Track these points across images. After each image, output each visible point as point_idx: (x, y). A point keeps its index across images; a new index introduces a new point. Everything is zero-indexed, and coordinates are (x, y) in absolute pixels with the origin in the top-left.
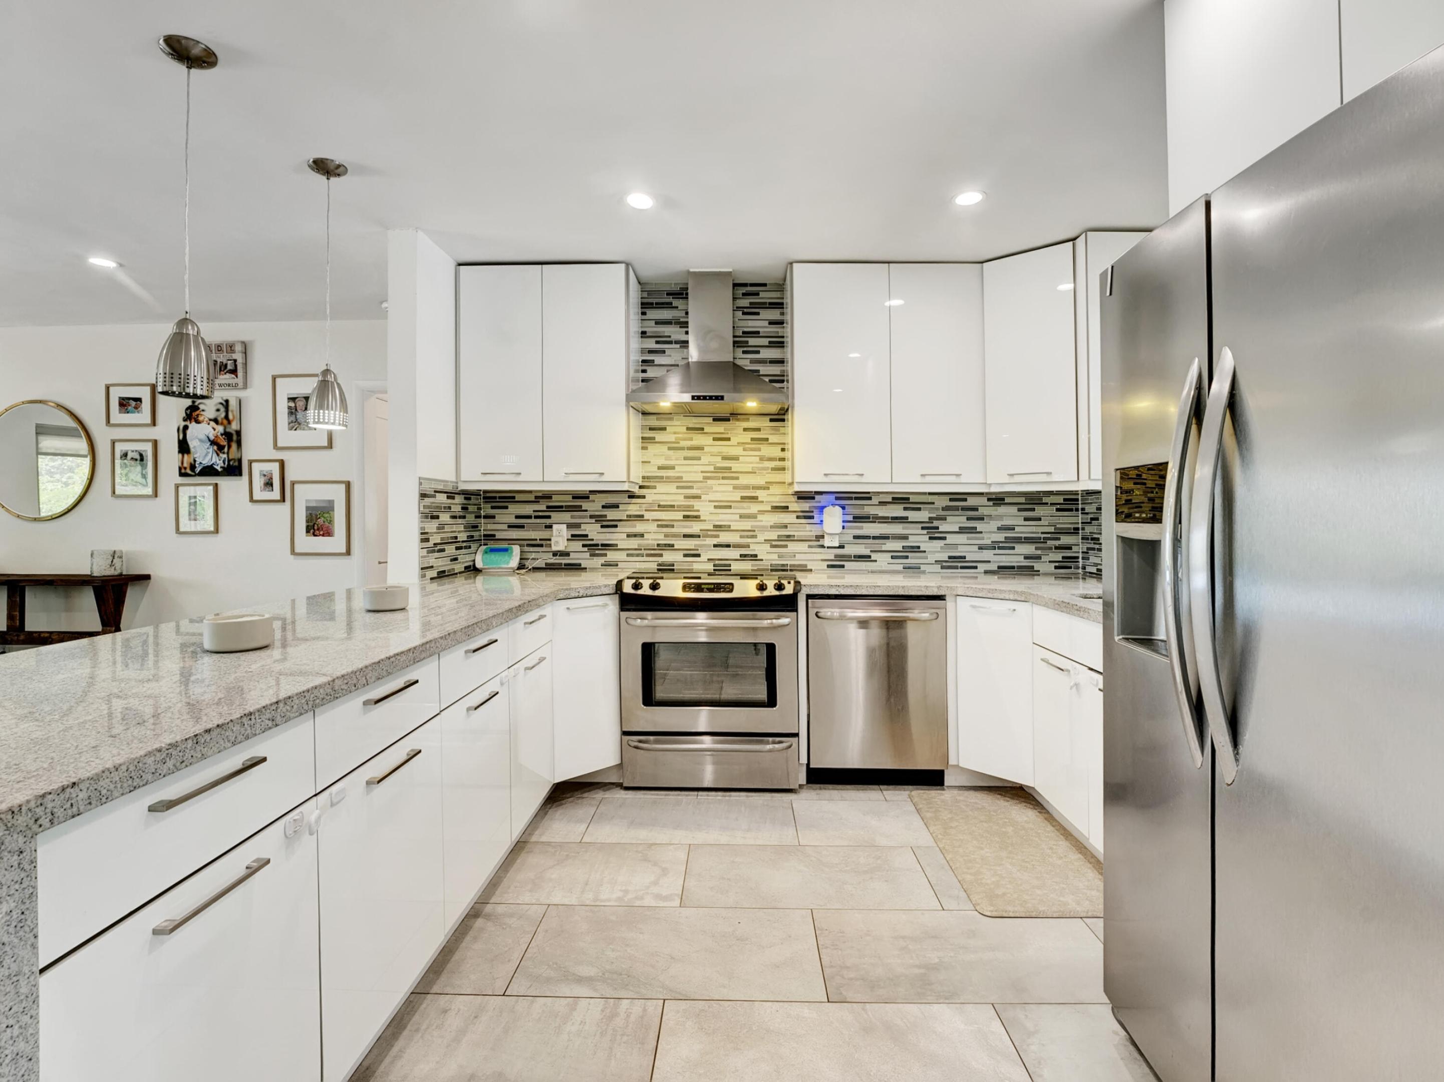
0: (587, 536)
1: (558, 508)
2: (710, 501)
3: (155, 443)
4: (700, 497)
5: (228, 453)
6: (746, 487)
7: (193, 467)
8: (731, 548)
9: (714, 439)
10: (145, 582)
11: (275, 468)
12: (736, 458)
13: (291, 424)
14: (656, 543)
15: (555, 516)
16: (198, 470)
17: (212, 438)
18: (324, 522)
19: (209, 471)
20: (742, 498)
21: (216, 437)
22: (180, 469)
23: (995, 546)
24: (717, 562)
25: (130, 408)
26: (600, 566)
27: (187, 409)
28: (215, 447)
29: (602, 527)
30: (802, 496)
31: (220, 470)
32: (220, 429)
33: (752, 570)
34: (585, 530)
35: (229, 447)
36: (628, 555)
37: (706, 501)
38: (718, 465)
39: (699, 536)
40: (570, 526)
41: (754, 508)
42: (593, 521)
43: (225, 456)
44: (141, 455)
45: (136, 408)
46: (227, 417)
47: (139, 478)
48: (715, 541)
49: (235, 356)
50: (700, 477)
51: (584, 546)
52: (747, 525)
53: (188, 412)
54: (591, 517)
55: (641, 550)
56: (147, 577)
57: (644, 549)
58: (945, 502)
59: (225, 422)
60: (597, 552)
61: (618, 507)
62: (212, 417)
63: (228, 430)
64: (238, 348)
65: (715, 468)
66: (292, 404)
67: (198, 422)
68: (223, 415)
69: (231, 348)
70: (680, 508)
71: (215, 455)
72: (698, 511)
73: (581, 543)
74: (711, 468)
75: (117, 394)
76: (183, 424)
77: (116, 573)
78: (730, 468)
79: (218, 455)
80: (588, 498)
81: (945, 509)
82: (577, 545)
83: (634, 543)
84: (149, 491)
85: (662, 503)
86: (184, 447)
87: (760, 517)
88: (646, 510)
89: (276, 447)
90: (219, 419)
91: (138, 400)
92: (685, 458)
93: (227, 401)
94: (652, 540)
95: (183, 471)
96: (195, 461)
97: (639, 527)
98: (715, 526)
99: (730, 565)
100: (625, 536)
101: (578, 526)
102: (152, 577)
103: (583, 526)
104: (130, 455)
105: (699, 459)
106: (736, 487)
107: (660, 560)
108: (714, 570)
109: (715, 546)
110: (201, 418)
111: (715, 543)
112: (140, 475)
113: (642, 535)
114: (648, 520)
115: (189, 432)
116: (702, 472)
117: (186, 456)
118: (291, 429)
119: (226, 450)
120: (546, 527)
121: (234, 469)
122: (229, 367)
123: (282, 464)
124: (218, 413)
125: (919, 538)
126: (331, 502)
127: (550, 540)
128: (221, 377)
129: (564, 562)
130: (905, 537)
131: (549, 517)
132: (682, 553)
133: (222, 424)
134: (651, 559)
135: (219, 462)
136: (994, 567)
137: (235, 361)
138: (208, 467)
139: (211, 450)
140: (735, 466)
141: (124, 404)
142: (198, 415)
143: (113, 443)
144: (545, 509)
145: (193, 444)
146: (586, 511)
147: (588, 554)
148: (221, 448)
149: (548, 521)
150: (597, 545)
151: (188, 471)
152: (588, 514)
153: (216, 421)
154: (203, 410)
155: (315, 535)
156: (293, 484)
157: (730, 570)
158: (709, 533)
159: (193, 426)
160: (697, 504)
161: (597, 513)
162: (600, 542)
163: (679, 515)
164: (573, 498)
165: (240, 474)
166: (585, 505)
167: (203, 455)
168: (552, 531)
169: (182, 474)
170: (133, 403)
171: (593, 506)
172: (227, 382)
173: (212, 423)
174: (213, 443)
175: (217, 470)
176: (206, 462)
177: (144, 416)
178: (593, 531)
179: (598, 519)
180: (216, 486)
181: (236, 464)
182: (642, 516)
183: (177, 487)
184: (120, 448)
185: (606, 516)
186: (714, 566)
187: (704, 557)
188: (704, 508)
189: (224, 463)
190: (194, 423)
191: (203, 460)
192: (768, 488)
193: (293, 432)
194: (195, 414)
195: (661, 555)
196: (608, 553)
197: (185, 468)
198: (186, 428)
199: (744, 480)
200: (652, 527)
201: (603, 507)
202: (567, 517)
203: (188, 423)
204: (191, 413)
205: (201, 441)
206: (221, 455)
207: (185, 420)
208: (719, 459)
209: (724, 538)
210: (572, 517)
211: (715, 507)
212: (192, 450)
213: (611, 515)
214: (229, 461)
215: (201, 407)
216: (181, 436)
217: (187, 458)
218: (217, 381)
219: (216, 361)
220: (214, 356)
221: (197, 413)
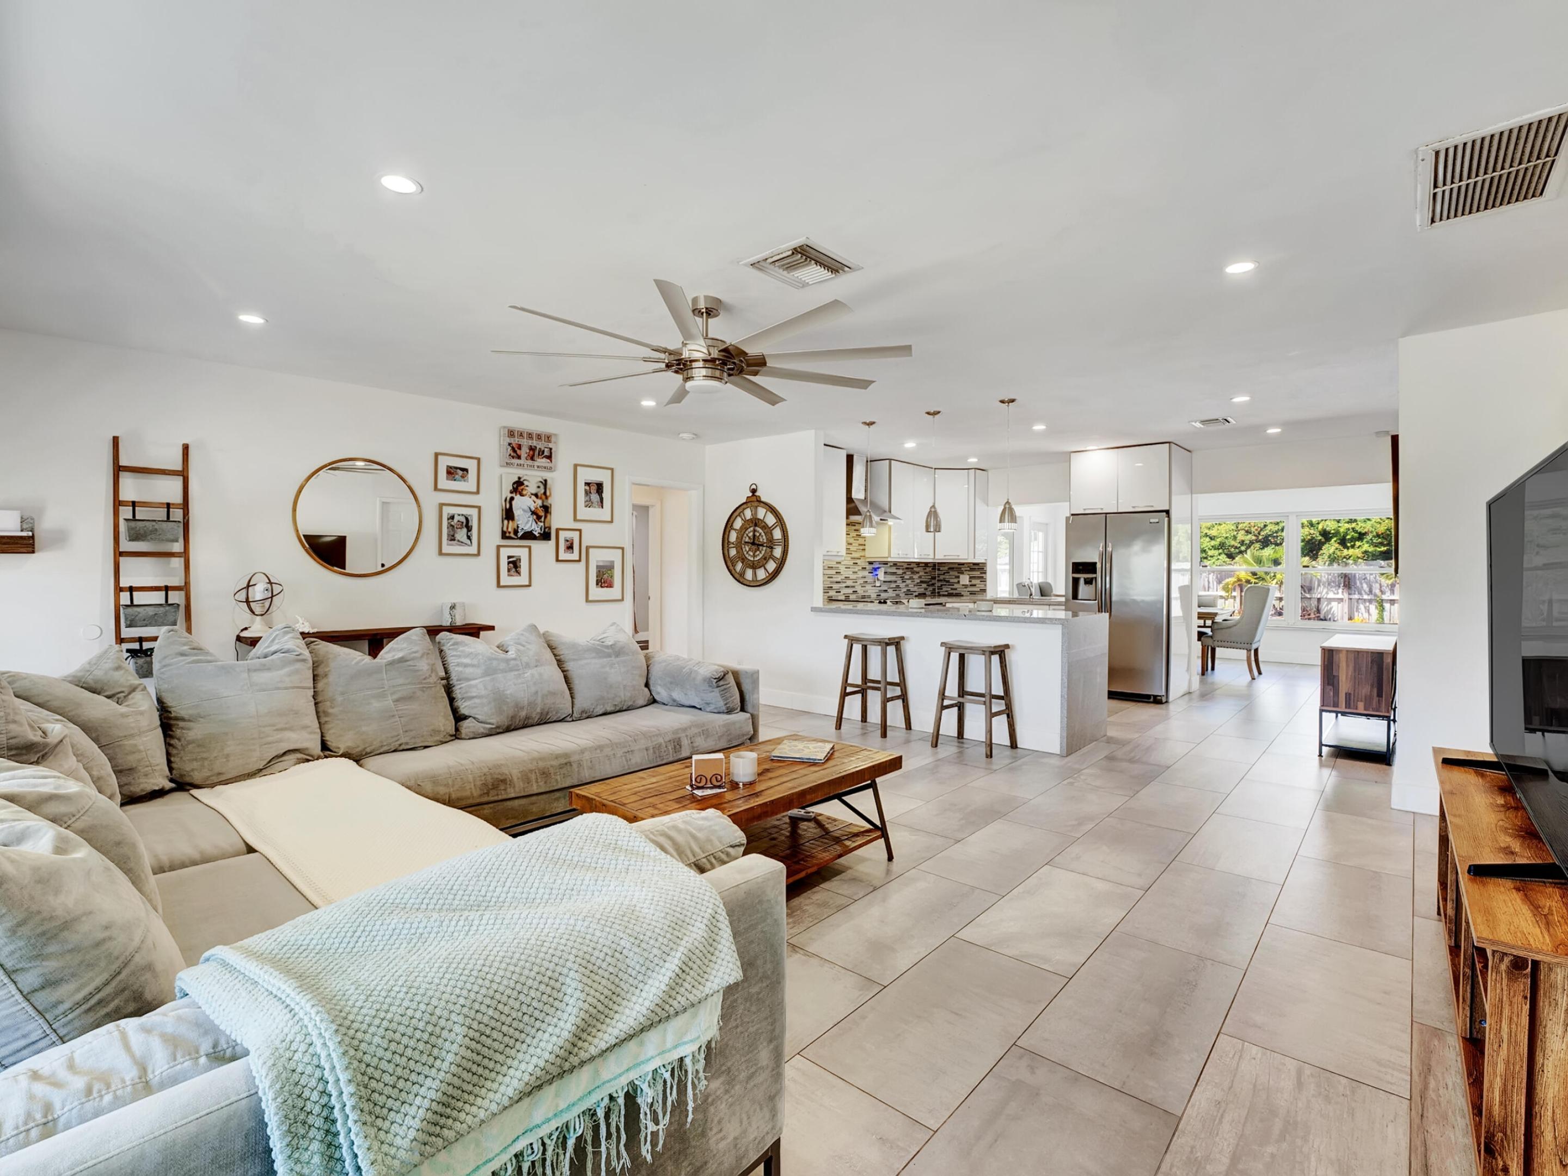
3: (478, 509)
5: (544, 522)
7: (516, 532)
11: (575, 535)
13: (586, 503)
16: (520, 534)
17: (533, 509)
18: (609, 577)
19: (529, 536)
21: (537, 508)
22: (505, 533)
23: (918, 584)
25: (457, 476)
27: (514, 483)
28: (535, 517)
30: (871, 563)
31: (537, 535)
32: (539, 502)
35: (545, 517)
43: (542, 524)
44: (467, 519)
45: (463, 477)
46: (545, 493)
47: (464, 539)
48: (844, 585)
49: (550, 445)
53: (515, 486)
58: (906, 566)
59: (544, 497)
62: (534, 492)
63: (545, 504)
66: (587, 488)
67: (522, 495)
68: (543, 491)
71: (534, 523)
75: (444, 462)
76: (510, 495)
79: (537, 523)
81: (907, 568)
84: (473, 550)
86: (509, 514)
89: (575, 520)
90: (539, 495)
91: (465, 470)
93: (546, 481)
95: (507, 534)
96: (518, 527)
102: (494, 627)
104: (456, 518)
110: (524, 492)
112: (465, 536)
115: (514, 503)
117: (510, 522)
118: (586, 506)
119: (543, 519)
121: (546, 536)
122: (546, 454)
124: (538, 490)
125: (899, 582)
126: (613, 562)
128: (539, 460)
130: (896, 582)
133: (541, 498)
135: (537, 529)
136: (917, 594)
137: (550, 449)
138: (528, 532)
139: (531, 519)
141: (451, 472)
142: (522, 490)
143: (441, 505)
145: (517, 512)
148: (539, 517)
151: (512, 535)
153: (536, 495)
154: (527, 486)
155: (603, 587)
156: (588, 548)
159: (517, 498)
165: (549, 539)
167: (525, 522)
169: (504, 536)
170: (460, 473)
172: (544, 465)
173: (533, 497)
174: (533, 513)
175: (533, 535)
176: (527, 528)
177: (470, 484)
180: (530, 548)
181: (548, 531)
183: (498, 547)
184: (447, 511)
189: (541, 529)
190: (518, 496)
191: (524, 526)
193: (587, 508)
194: (520, 488)
197: (510, 533)
198: (512, 499)
203: (513, 495)
204: (517, 487)
205: (524, 510)
206: (539, 523)
207: (511, 492)
212: (516, 518)
214: (545, 528)
215: (526, 483)
216: (508, 506)
217: (511, 526)
218: (536, 464)
219: (536, 447)
220: (534, 443)
221: (522, 487)
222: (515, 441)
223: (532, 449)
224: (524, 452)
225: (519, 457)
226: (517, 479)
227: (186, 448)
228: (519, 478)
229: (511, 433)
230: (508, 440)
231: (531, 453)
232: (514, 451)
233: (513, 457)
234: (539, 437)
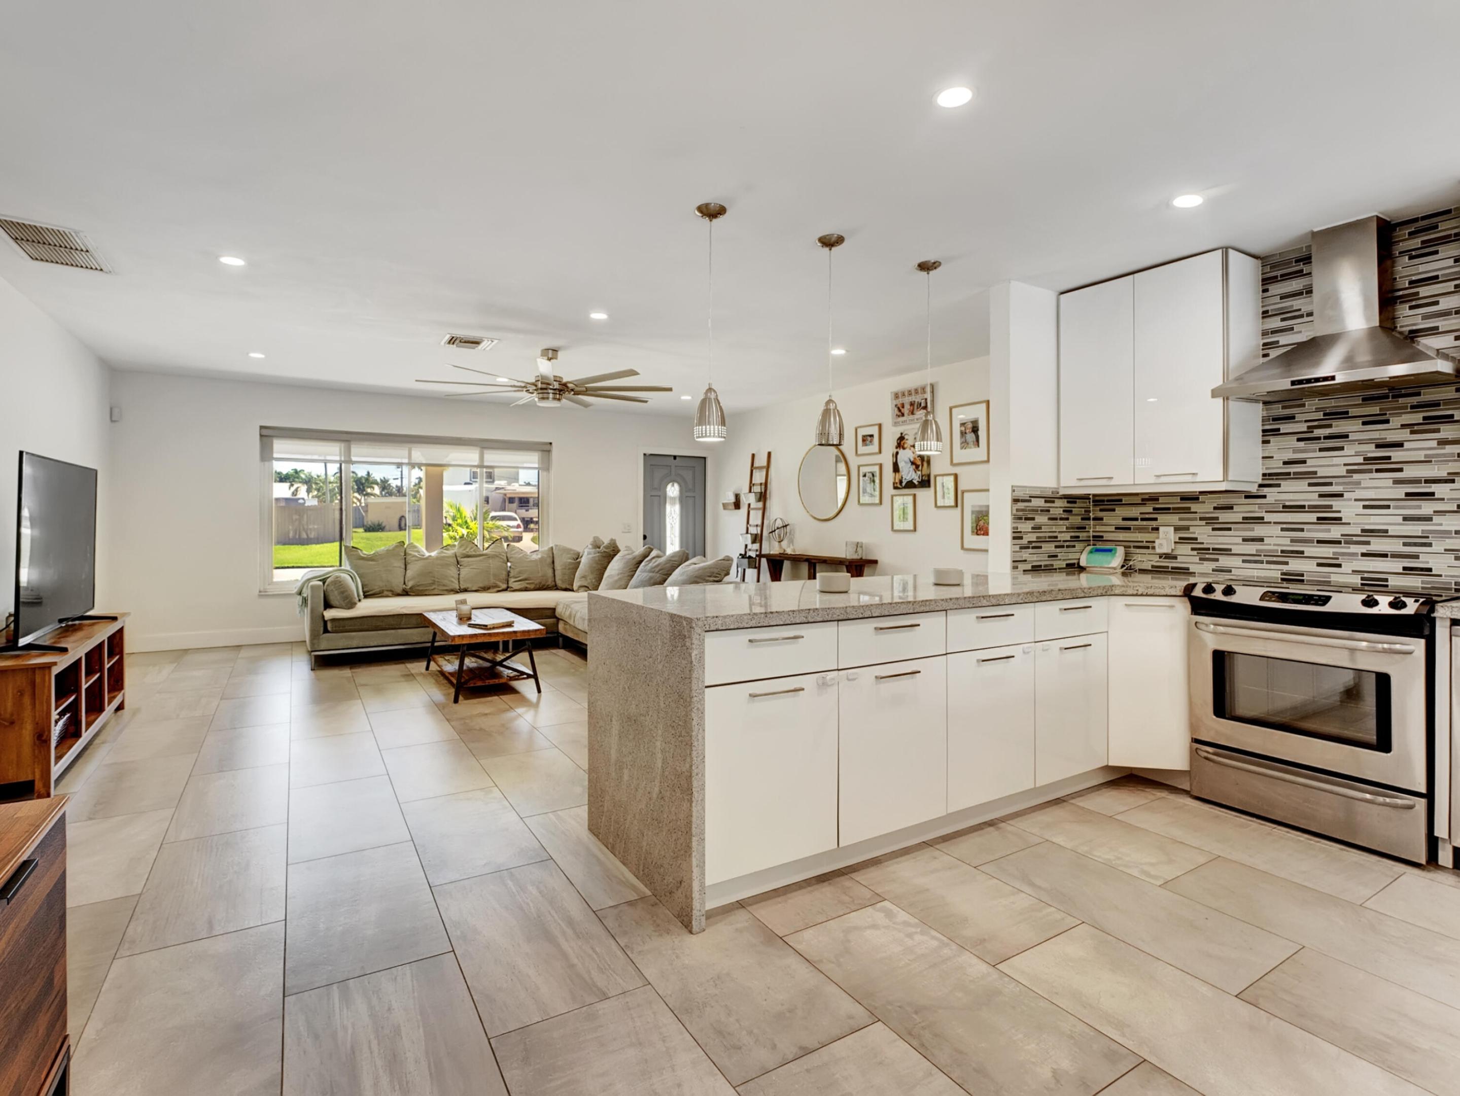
0: (1196, 539)
1: (1166, 510)
2: (1356, 500)
3: (881, 466)
4: (1341, 495)
5: (922, 471)
6: (1416, 481)
7: (901, 482)
8: (1389, 559)
9: (1364, 423)
10: (874, 565)
11: (951, 481)
12: (1399, 445)
13: (963, 444)
14: (1280, 548)
15: (1162, 518)
16: (904, 484)
17: (912, 459)
18: (984, 523)
19: (910, 485)
20: (1407, 494)
21: (915, 459)
22: (894, 484)
24: (1366, 575)
25: (868, 442)
26: (1211, 572)
27: (898, 440)
28: (914, 467)
29: (1214, 529)
31: (916, 483)
33: (1423, 588)
34: (1195, 533)
35: (922, 465)
36: (1244, 561)
37: (1351, 500)
38: (1370, 455)
39: (1340, 542)
40: (1177, 529)
41: (1427, 508)
42: (1203, 523)
43: (920, 473)
44: (873, 475)
45: (871, 442)
47: (872, 492)
49: (925, 396)
50: (1342, 471)
51: (1193, 549)
52: (1416, 529)
53: (899, 441)
54: (1201, 519)
55: (1260, 556)
56: (875, 562)
57: (1265, 556)
60: (1207, 556)
61: (1232, 508)
62: (912, 444)
64: (928, 389)
65: (1365, 459)
66: (963, 429)
67: (904, 448)
69: (924, 389)
70: (1314, 508)
71: (914, 473)
72: (1339, 512)
73: (1190, 546)
74: (1360, 460)
75: (861, 433)
76: (895, 451)
77: (859, 558)
78: (1389, 458)
79: (916, 472)
80: (1198, 499)
82: (1185, 549)
83: (1251, 548)
84: (877, 501)
85: (1287, 504)
86: (896, 469)
87: (1436, 519)
88: (1266, 512)
89: (952, 463)
91: (872, 436)
92: (1321, 450)
94: (1275, 545)
95: (895, 485)
96: (902, 477)
97: (1258, 530)
98: (1363, 531)
99: (1386, 580)
100: (1240, 540)
101: (1187, 528)
102: (879, 562)
103: (1192, 529)
104: (867, 475)
105: (1342, 448)
106: (1397, 482)
107: (1285, 568)
108: (1362, 584)
109: (1363, 555)
110: (905, 446)
111: (1365, 551)
112: (872, 489)
113: (1261, 540)
114: (1270, 523)
115: (899, 456)
116: (1345, 465)
117: (897, 474)
118: (962, 448)
119: (920, 468)
120: (1153, 529)
121: (925, 483)
122: (923, 405)
123: (956, 476)
127: (1154, 542)
128: (918, 413)
129: (1171, 565)
131: (1156, 519)
132: (1315, 562)
133: (918, 448)
134: (1273, 566)
135: (916, 478)
137: (926, 399)
138: (909, 481)
139: (911, 469)
140: (1396, 455)
141: (865, 440)
142: (904, 444)
144: (1151, 511)
145: (901, 465)
146: (1196, 513)
147: (1198, 558)
148: (917, 467)
149: (1154, 524)
150: (1208, 549)
151: (899, 486)
152: (1198, 516)
153: (914, 447)
154: (907, 440)
155: (978, 535)
156: (963, 492)
157: (1387, 586)
158: (1355, 539)
159: (901, 451)
160: (1336, 503)
161: (1207, 515)
162: (1211, 547)
163: (1313, 517)
164: (1182, 499)
165: (929, 486)
166: (1194, 507)
167: (909, 473)
168: (1158, 533)
169: (895, 488)
170: (869, 438)
171: (1204, 508)
172: (921, 416)
173: (912, 449)
174: (913, 463)
175: (915, 484)
176: (909, 478)
177: (874, 448)
178: (1204, 534)
179: (1209, 521)
180: (915, 496)
181: (926, 478)
182: (1262, 518)
183: (892, 496)
185: (1217, 518)
186: (1362, 579)
187: (1347, 567)
188: (1348, 509)
189: (919, 477)
190: (901, 449)
191: (907, 476)
192: (1453, 481)
193: (964, 450)
194: (902, 443)
195: (1287, 563)
196: (1221, 558)
197: (897, 483)
198: (897, 453)
199: (1409, 472)
200: (1276, 530)
201: (1215, 508)
202: (1174, 519)
203: (898, 450)
205: (906, 462)
206: (918, 473)
207: (897, 448)
208: (1372, 447)
209: (1377, 545)
210: (1180, 519)
211: (1365, 507)
212: (901, 469)
213: (1224, 516)
214: (922, 476)
215: (906, 437)
216: (894, 461)
217: (898, 476)
218: (916, 417)
219: (914, 402)
220: (913, 398)
221: (904, 441)
222: (899, 402)
223: (912, 404)
224: (906, 410)
225: (903, 415)
226: (899, 435)
227: (769, 454)
228: (902, 434)
229: (896, 396)
230: (895, 403)
231: (912, 408)
232: (900, 410)
233: (899, 416)
234: (916, 391)
